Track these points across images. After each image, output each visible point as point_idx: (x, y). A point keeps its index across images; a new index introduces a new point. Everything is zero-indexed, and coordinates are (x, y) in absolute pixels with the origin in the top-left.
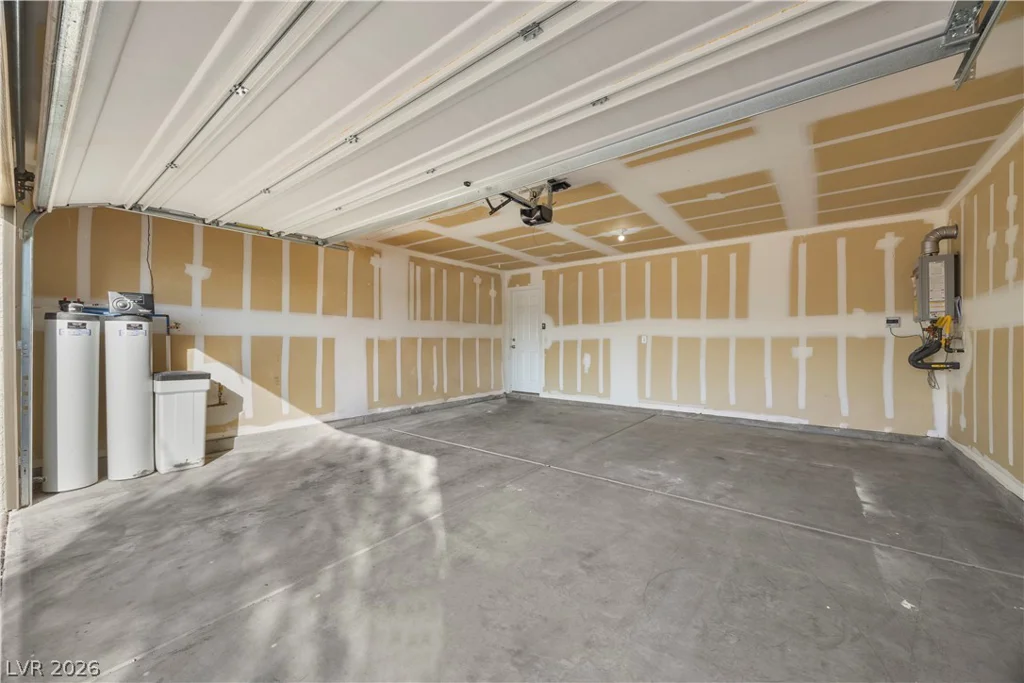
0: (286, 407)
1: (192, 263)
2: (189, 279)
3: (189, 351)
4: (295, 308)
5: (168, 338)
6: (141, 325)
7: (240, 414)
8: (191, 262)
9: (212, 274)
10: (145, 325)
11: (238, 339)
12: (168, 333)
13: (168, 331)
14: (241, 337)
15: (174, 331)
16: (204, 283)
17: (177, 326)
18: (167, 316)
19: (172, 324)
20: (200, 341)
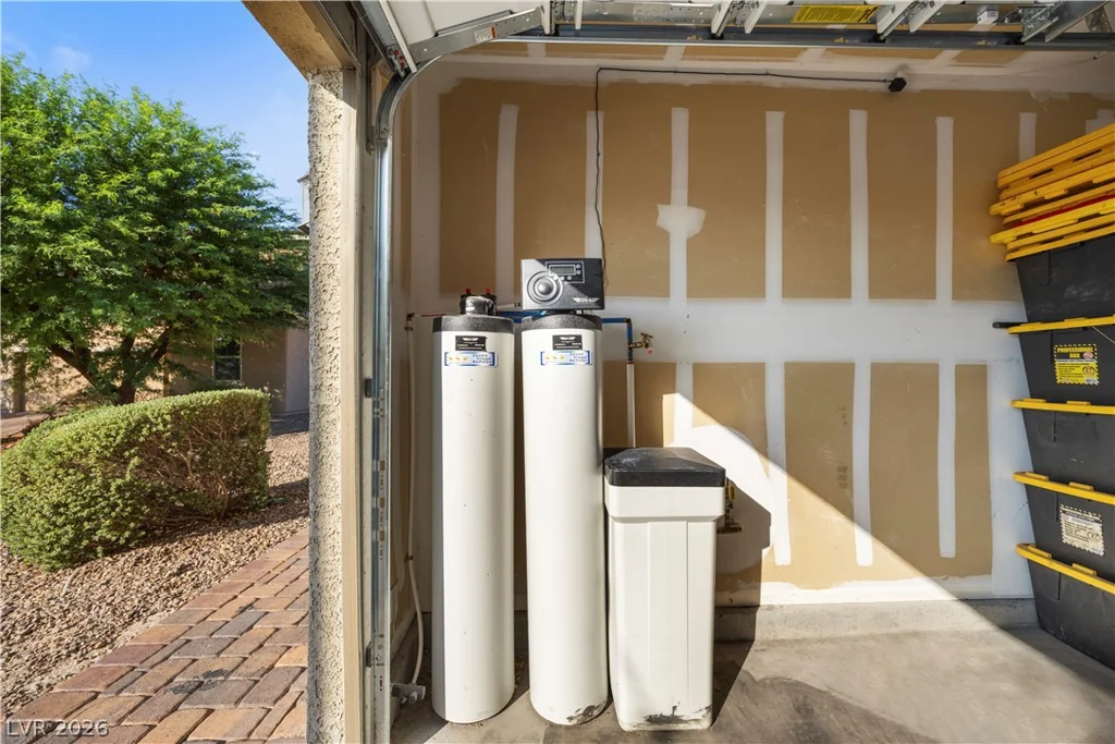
0: (865, 546)
1: (669, 203)
2: (664, 236)
3: (666, 397)
4: (881, 288)
5: (630, 369)
6: (578, 339)
7: (765, 552)
8: (667, 201)
9: (706, 222)
10: (587, 335)
11: (757, 371)
12: (631, 360)
13: (630, 354)
14: (763, 364)
15: (640, 354)
16: (691, 243)
17: (647, 340)
18: (628, 321)
19: (638, 338)
20: (685, 377)
